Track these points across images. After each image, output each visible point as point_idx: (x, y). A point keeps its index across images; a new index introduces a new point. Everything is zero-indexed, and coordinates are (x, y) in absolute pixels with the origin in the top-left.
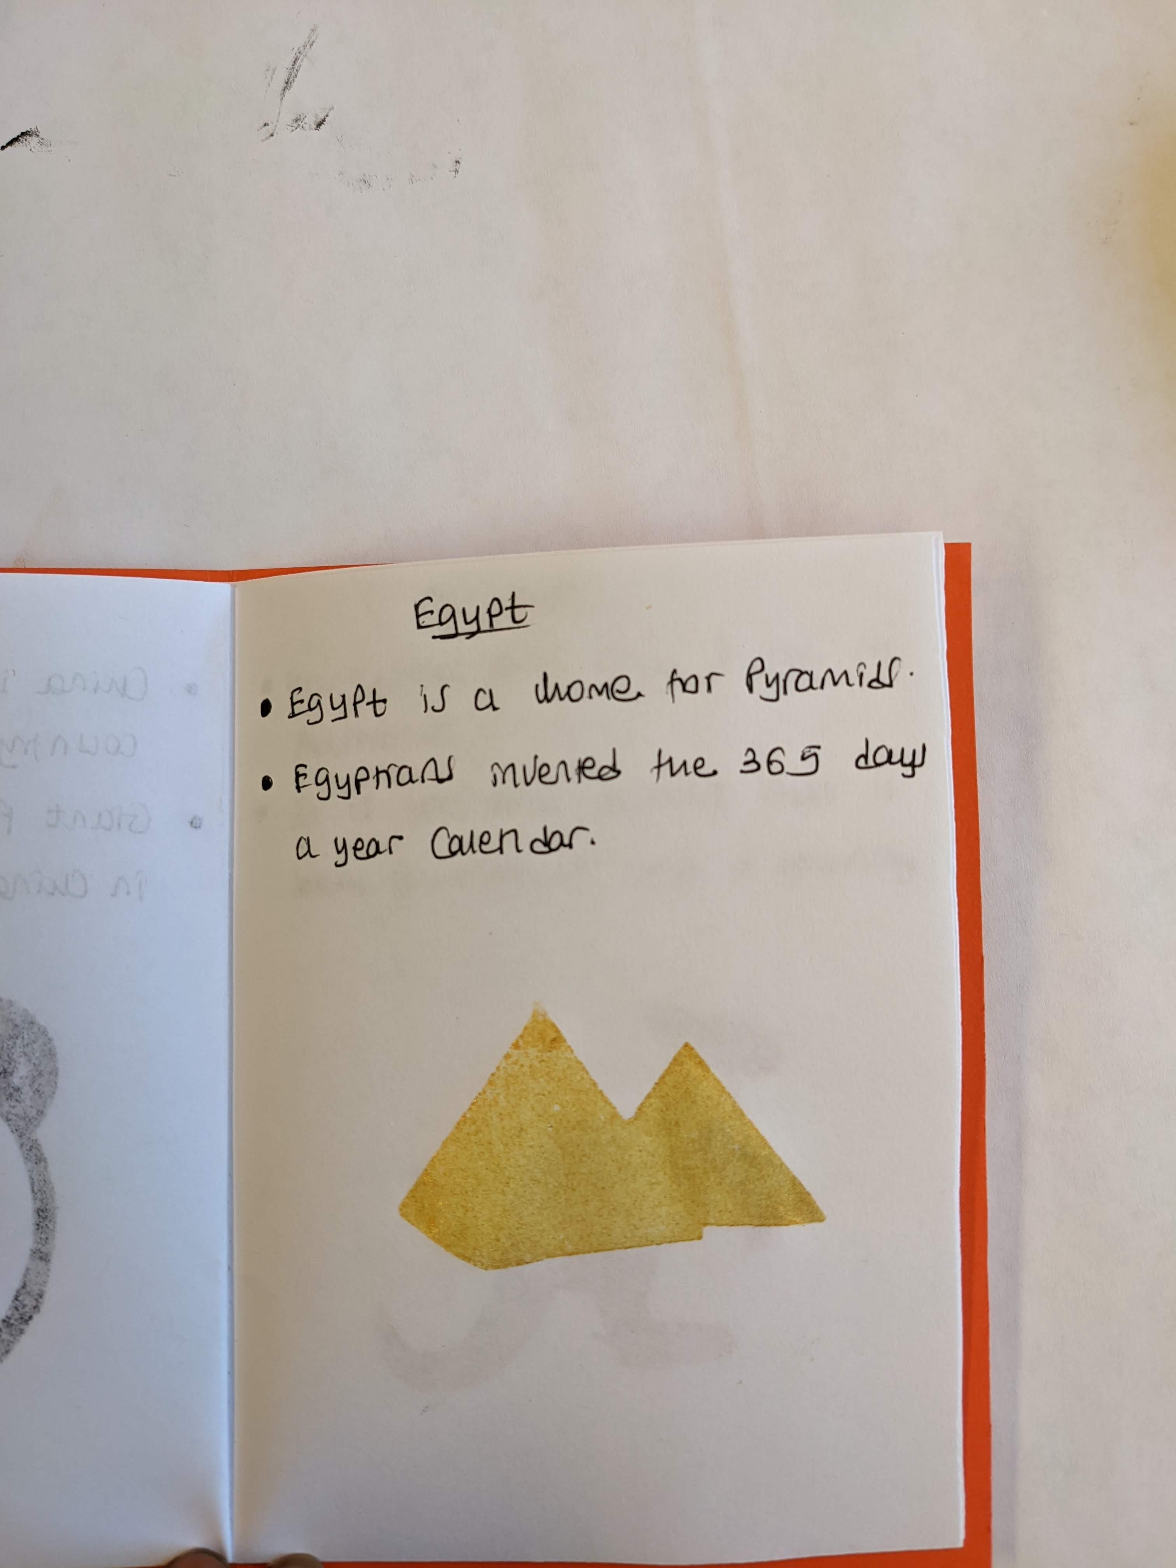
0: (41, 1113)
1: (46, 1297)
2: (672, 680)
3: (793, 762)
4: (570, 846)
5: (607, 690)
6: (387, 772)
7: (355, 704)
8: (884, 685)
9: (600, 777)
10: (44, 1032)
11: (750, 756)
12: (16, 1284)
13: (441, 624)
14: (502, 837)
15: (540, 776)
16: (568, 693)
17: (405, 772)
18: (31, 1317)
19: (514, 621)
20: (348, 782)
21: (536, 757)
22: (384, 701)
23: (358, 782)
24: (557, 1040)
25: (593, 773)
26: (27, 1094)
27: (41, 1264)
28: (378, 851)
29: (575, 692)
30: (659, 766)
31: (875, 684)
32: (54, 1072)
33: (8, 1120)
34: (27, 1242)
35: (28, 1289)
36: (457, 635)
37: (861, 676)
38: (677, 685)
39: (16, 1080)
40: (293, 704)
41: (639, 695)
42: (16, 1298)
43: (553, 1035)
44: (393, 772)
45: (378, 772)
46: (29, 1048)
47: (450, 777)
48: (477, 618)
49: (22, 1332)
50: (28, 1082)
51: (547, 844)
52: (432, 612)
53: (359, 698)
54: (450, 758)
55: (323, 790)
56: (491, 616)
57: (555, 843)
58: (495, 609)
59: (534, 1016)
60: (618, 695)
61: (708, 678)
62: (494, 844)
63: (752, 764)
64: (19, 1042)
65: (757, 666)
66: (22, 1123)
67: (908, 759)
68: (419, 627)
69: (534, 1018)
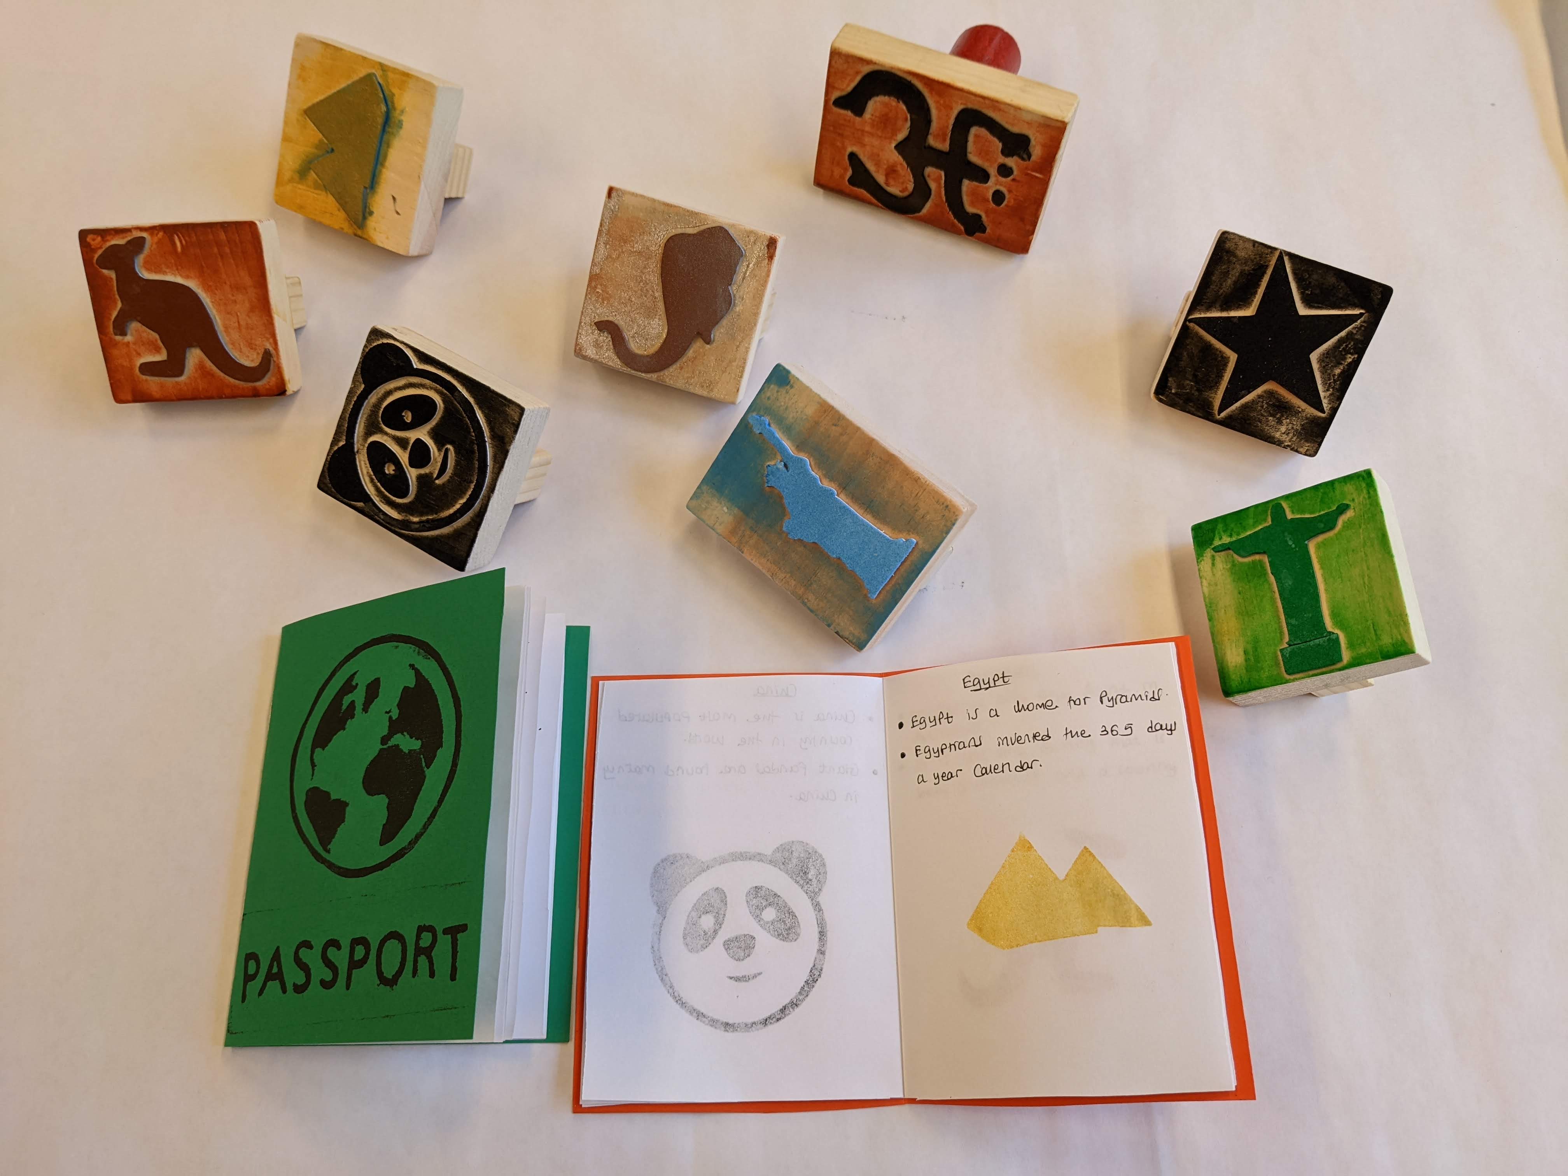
0: (820, 890)
1: (824, 970)
2: (1070, 701)
3: (1122, 731)
4: (1032, 768)
5: (1044, 706)
6: (954, 745)
7: (940, 719)
8: (1156, 700)
9: (1042, 740)
10: (821, 856)
11: (1104, 729)
12: (811, 965)
13: (974, 685)
14: (1003, 766)
15: (1018, 741)
16: (1028, 708)
17: (962, 744)
18: (817, 980)
19: (1004, 682)
20: (938, 750)
21: (1016, 734)
22: (952, 717)
23: (942, 750)
24: (1030, 847)
25: (1040, 738)
26: (814, 882)
27: (821, 956)
28: (952, 777)
29: (1031, 707)
30: (1067, 734)
31: (1153, 699)
32: (825, 873)
33: (807, 893)
34: (816, 946)
35: (816, 967)
36: (981, 689)
37: (1147, 696)
38: (1072, 702)
39: (810, 876)
40: (913, 722)
41: (1057, 707)
42: (811, 972)
43: (1028, 845)
44: (957, 744)
45: (950, 745)
46: (815, 863)
47: (981, 744)
48: (989, 682)
49: (813, 986)
50: (815, 877)
51: (1022, 767)
52: (970, 681)
53: (941, 716)
54: (980, 737)
55: (928, 755)
56: (994, 681)
57: (1025, 767)
58: (996, 678)
60: (1048, 707)
61: (1084, 699)
62: (1000, 769)
63: (1105, 732)
64: (811, 860)
65: (1104, 694)
66: (812, 895)
67: (1169, 728)
68: (965, 687)
69: (1020, 839)
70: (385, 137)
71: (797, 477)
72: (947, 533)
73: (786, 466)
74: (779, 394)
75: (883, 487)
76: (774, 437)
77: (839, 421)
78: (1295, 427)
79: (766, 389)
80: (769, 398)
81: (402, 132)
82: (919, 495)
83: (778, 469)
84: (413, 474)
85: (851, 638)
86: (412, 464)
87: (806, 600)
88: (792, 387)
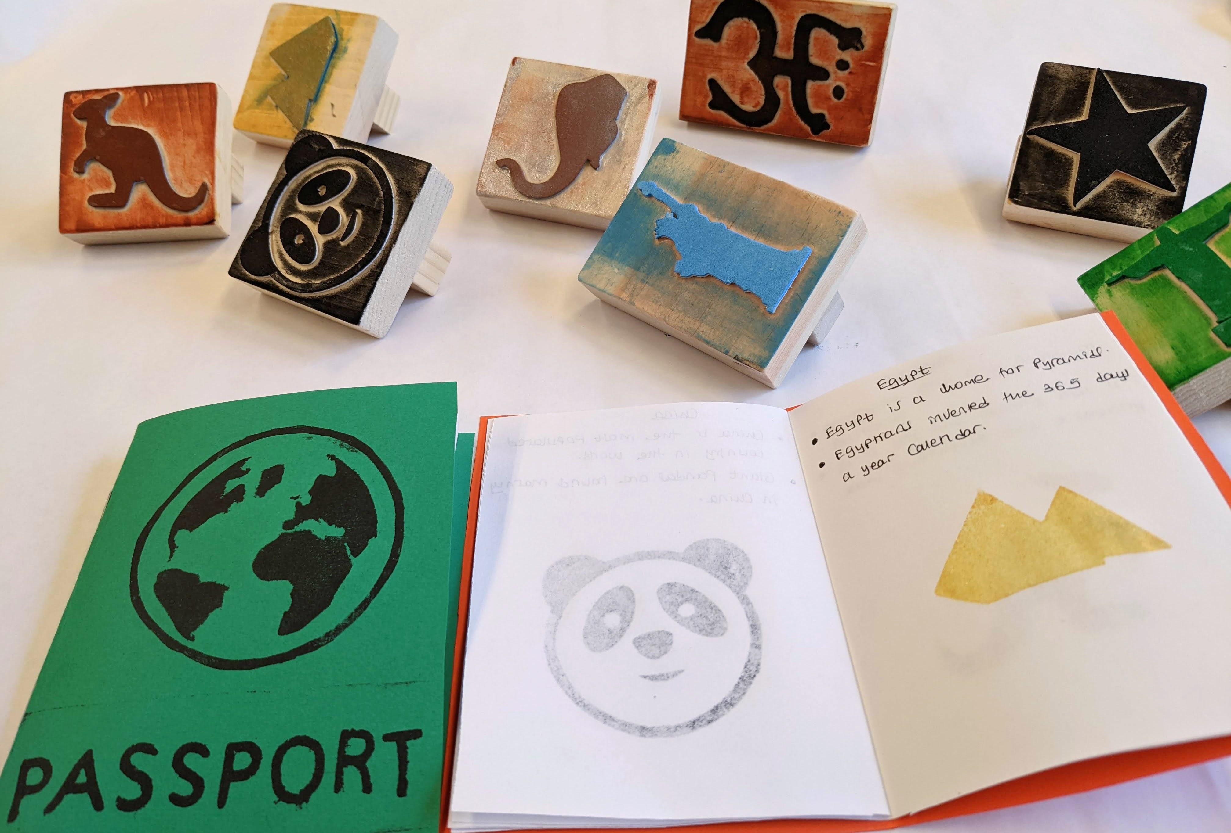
0: (746, 584)
1: (762, 665)
2: (1001, 372)
3: (1068, 385)
4: (974, 432)
5: (974, 381)
6: (880, 437)
7: (858, 421)
8: (1097, 356)
9: (980, 407)
10: (743, 552)
11: (1047, 387)
12: (746, 661)
13: (890, 385)
14: (941, 439)
15: (952, 415)
16: (956, 386)
17: (888, 433)
18: (755, 676)
19: (923, 374)
20: (862, 446)
21: (948, 410)
22: (872, 416)
23: (867, 445)
24: (993, 500)
25: (977, 406)
26: (738, 576)
27: (757, 650)
28: (883, 463)
29: (959, 385)
30: (1006, 398)
31: (1093, 356)
32: (750, 567)
33: (730, 587)
34: (748, 639)
35: (751, 662)
36: (899, 385)
37: (1086, 356)
38: (1004, 373)
39: (732, 571)
40: (828, 434)
41: (988, 379)
42: (746, 667)
43: (990, 498)
44: (883, 436)
45: (875, 438)
46: (736, 558)
47: (910, 427)
48: (906, 378)
49: (751, 683)
50: (738, 571)
51: (963, 435)
52: (885, 383)
53: (859, 418)
54: (908, 422)
55: (851, 454)
56: (913, 376)
57: (967, 433)
58: (914, 373)
59: (978, 494)
60: (978, 381)
61: (1017, 368)
62: (938, 441)
63: (1049, 388)
64: (731, 555)
65: (1037, 361)
66: (738, 589)
67: (1120, 375)
68: (881, 389)
69: (979, 494)
70: (333, 61)
71: (686, 221)
72: (843, 236)
73: (675, 215)
74: (666, 161)
75: (773, 211)
76: (663, 194)
77: (724, 167)
78: (1150, 208)
79: (653, 161)
80: (656, 167)
81: (346, 56)
82: (810, 209)
83: (667, 219)
84: (320, 240)
85: (751, 359)
86: (321, 231)
87: (701, 333)
88: (678, 152)
